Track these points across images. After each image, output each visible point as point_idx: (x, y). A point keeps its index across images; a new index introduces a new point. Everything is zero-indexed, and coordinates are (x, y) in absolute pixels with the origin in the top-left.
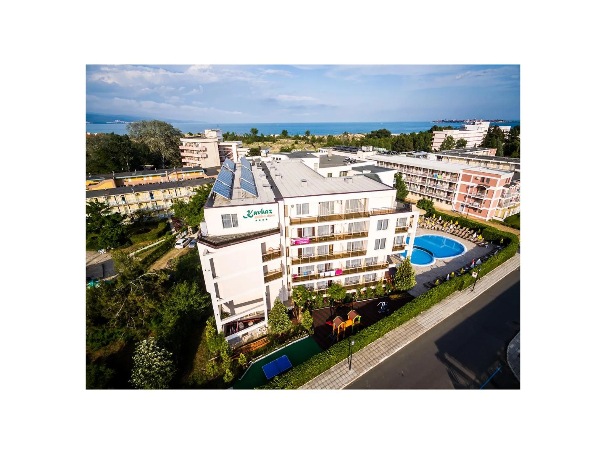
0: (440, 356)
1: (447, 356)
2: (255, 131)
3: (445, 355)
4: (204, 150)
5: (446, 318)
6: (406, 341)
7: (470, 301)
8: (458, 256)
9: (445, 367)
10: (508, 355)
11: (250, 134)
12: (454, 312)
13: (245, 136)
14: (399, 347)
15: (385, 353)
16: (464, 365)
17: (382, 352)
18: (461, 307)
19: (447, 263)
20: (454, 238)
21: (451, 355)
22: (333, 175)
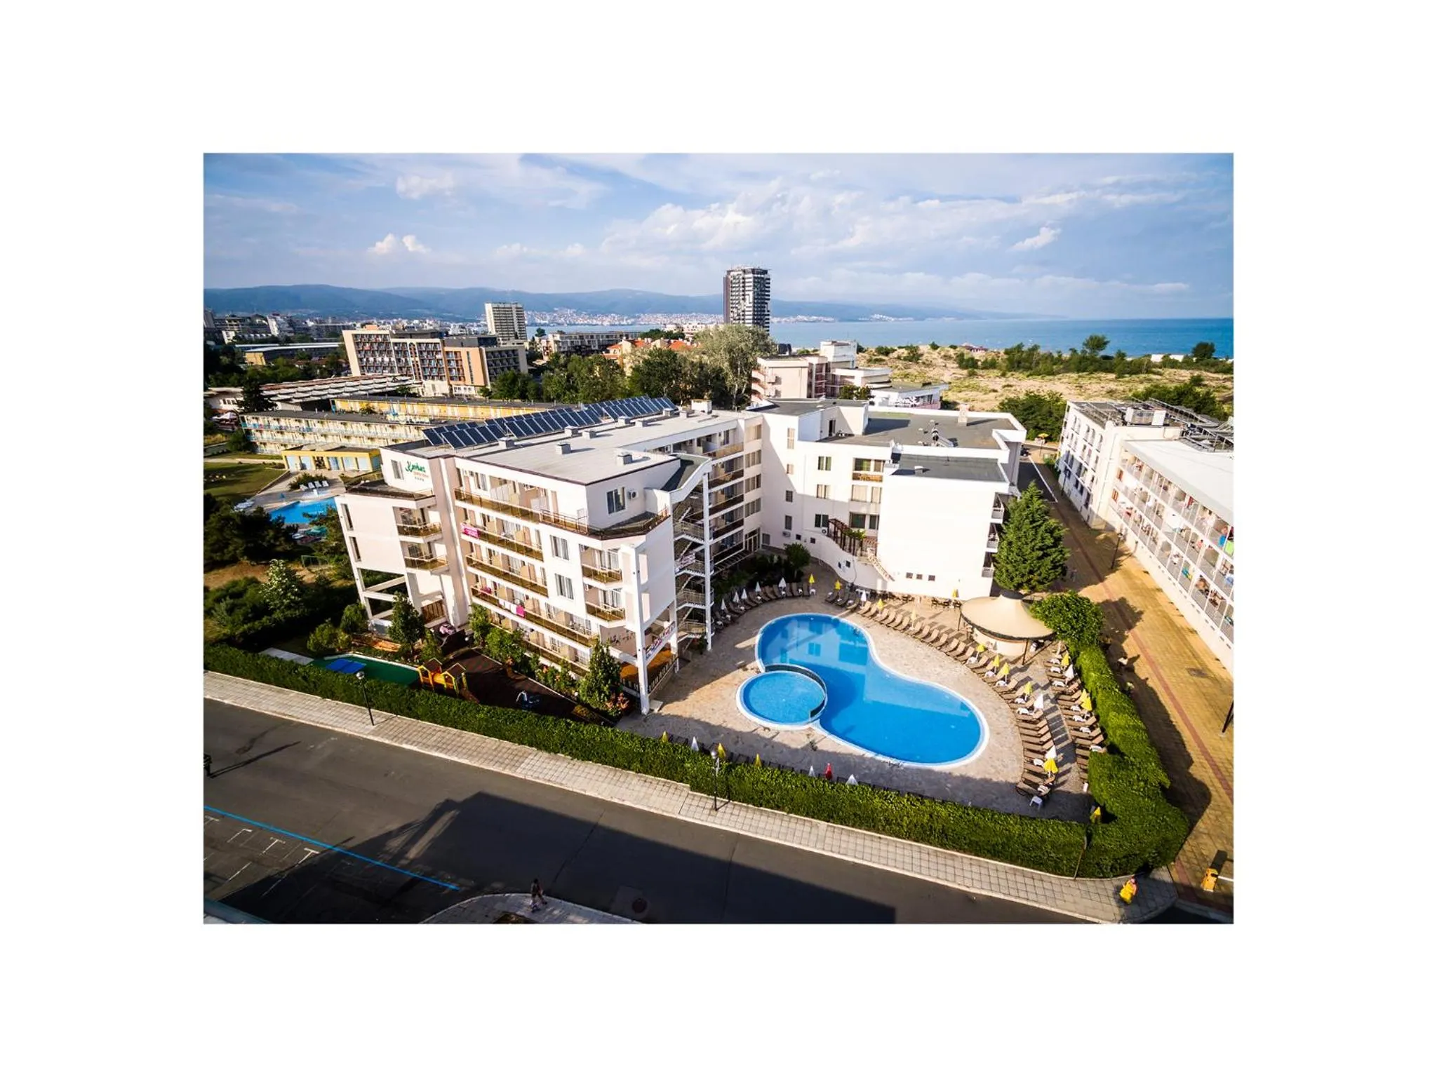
0: (447, 806)
1: (450, 814)
2: (1098, 343)
3: (453, 811)
4: (774, 381)
5: (571, 789)
7: (665, 814)
8: (882, 758)
11: (1083, 352)
12: (600, 797)
13: (1060, 356)
18: (627, 803)
19: (815, 749)
20: (996, 733)
22: (833, 464)
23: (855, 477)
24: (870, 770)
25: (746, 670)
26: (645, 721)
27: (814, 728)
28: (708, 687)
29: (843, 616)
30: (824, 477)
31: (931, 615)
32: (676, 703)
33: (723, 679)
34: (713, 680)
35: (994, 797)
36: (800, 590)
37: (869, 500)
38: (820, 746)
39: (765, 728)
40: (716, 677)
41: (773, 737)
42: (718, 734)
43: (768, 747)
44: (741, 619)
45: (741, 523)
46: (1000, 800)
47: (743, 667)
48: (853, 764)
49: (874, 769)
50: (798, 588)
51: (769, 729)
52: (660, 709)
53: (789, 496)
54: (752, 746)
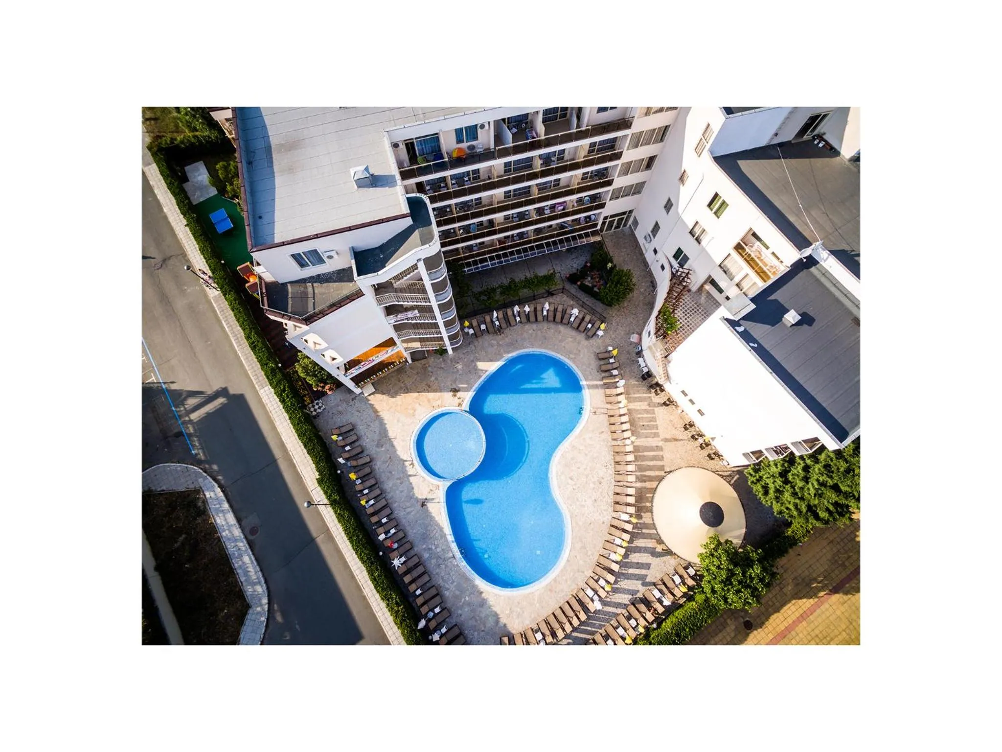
0: (223, 392)
1: (221, 400)
3: (225, 399)
6: (245, 357)
7: (306, 485)
8: (454, 547)
9: (210, 392)
10: (205, 474)
14: (238, 347)
15: (232, 329)
16: (209, 415)
17: (233, 326)
19: (423, 505)
21: (223, 407)
22: (726, 214)
23: (739, 248)
24: (436, 548)
25: (455, 396)
26: (353, 399)
27: (441, 488)
28: (415, 395)
29: (589, 387)
30: (706, 218)
31: (668, 437)
32: (385, 397)
33: (431, 395)
34: (424, 391)
35: (483, 629)
36: (590, 326)
37: (737, 280)
38: (430, 506)
39: (412, 464)
40: (429, 389)
41: (410, 476)
42: (382, 446)
43: (399, 481)
44: (507, 331)
45: (602, 206)
46: (482, 634)
47: (455, 391)
48: (432, 535)
49: (439, 550)
50: (589, 322)
51: (413, 466)
52: (369, 395)
53: (668, 206)
54: (391, 472)
